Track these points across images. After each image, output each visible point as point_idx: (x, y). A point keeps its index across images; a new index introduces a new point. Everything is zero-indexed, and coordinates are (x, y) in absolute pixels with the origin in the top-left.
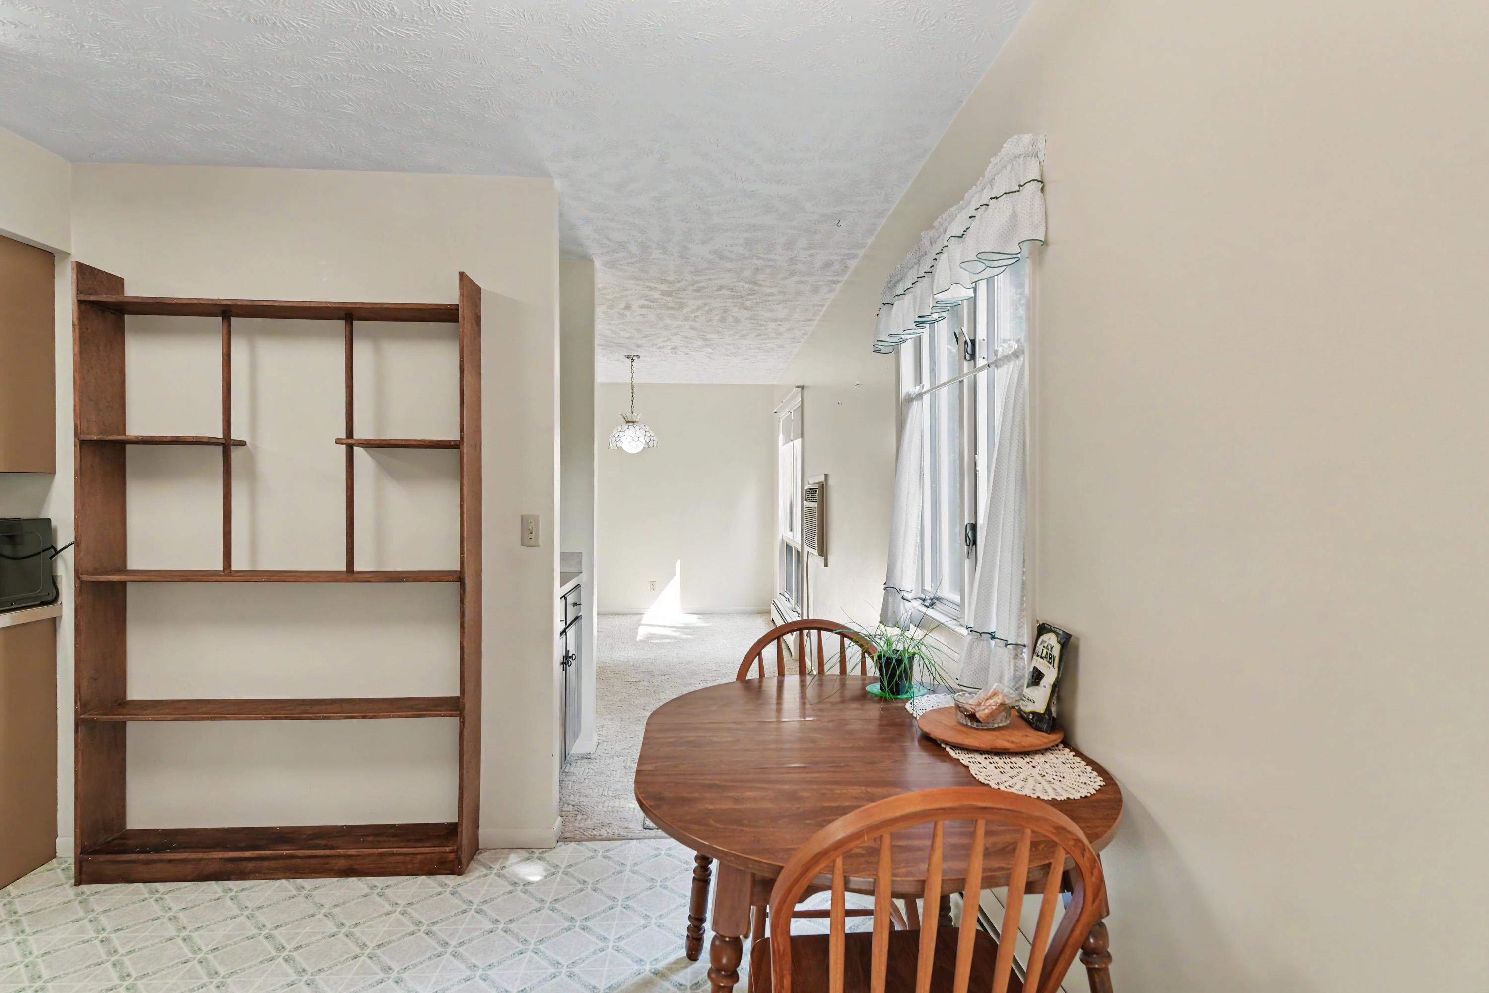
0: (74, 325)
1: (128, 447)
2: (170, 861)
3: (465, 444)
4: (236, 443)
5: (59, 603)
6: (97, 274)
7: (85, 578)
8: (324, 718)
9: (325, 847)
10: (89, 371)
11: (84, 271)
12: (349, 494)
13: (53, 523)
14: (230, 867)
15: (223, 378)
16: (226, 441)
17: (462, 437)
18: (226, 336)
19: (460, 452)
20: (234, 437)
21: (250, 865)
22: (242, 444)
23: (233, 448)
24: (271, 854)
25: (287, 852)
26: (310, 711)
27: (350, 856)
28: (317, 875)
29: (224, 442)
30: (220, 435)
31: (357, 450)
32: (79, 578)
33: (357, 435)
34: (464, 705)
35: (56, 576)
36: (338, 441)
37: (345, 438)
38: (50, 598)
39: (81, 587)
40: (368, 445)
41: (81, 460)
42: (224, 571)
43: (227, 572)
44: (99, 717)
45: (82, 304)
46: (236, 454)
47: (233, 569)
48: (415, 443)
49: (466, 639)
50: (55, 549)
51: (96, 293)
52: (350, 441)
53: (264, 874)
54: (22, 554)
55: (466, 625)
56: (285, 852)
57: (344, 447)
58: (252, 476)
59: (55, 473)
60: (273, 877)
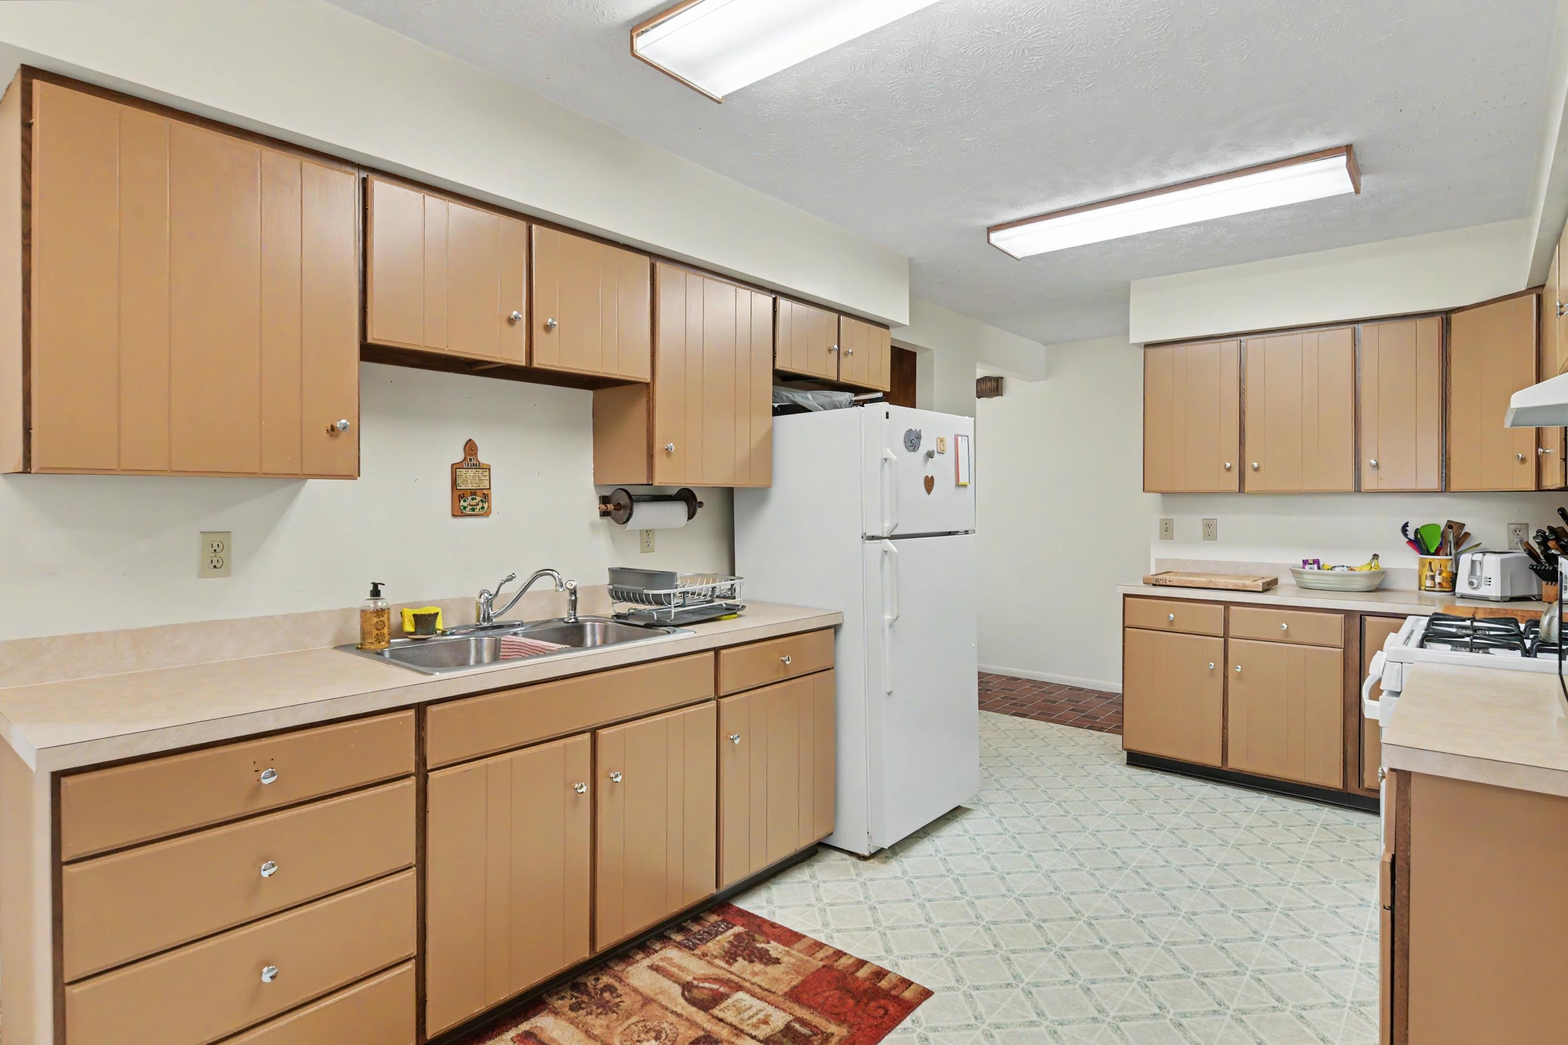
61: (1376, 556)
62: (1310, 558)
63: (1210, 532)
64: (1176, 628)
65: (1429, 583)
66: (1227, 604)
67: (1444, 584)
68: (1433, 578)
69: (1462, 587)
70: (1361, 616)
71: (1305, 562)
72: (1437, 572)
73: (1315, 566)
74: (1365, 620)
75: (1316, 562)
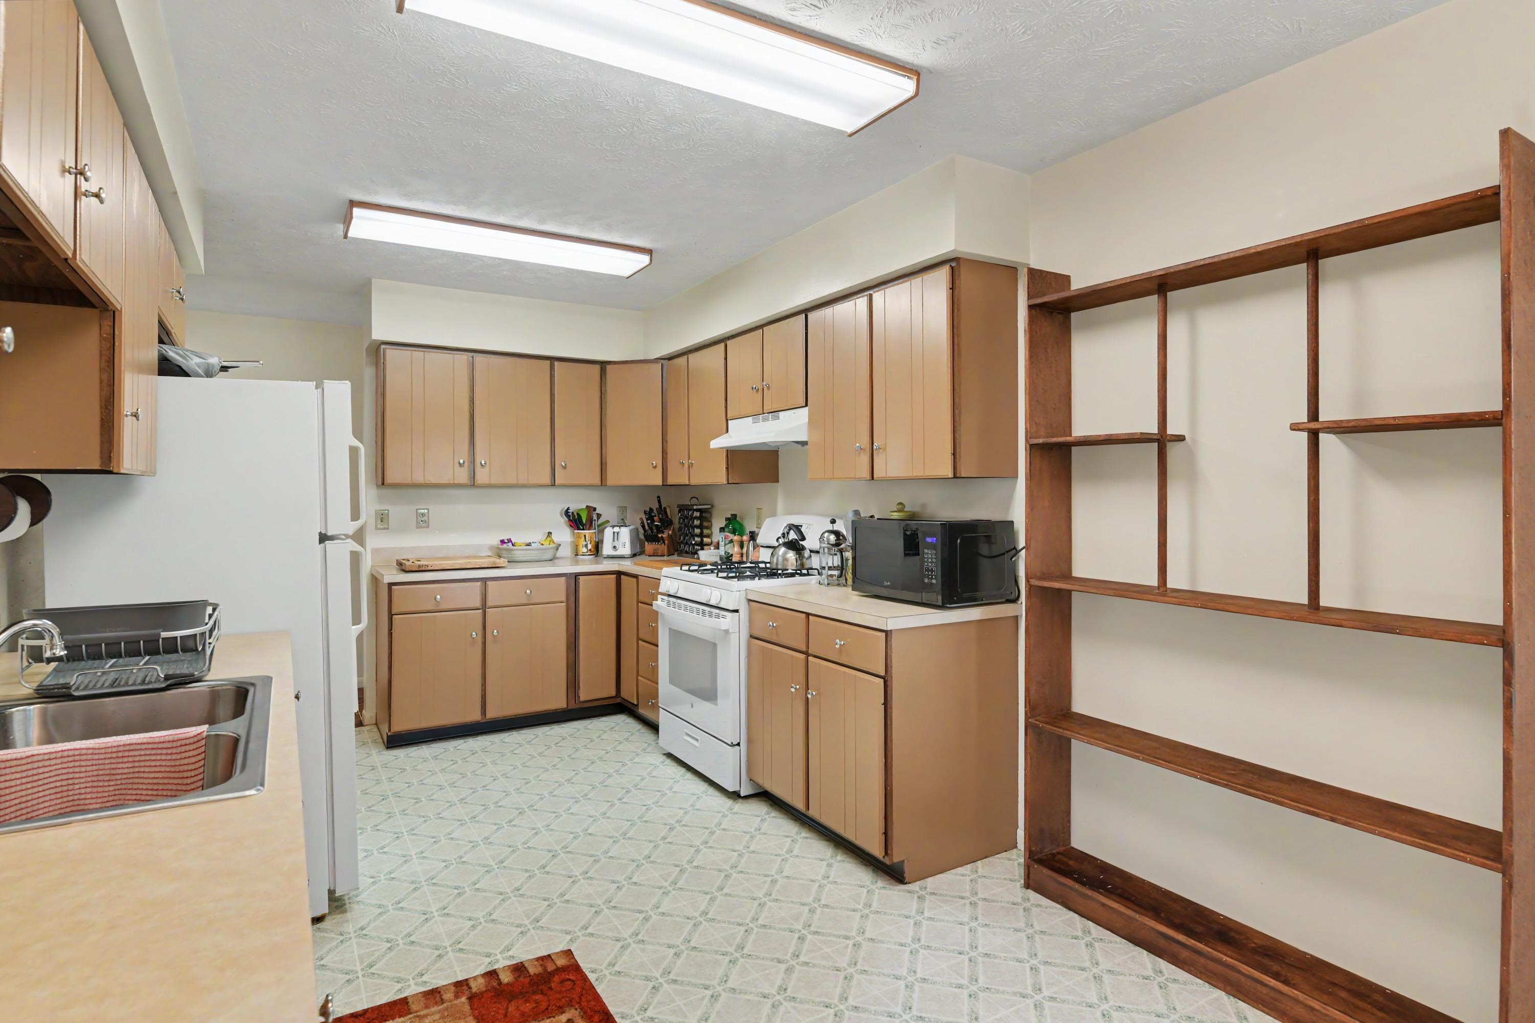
0: (1025, 331)
1: (1073, 448)
2: (1103, 905)
3: (1513, 417)
4: (1173, 438)
5: (1019, 602)
6: (1046, 276)
7: (1034, 582)
8: (1275, 802)
9: (1276, 976)
10: (1037, 375)
11: (1035, 275)
12: (1312, 499)
13: (1015, 525)
14: (1162, 943)
15: (1158, 362)
16: (1162, 436)
17: (1507, 405)
18: (1161, 313)
19: (1504, 433)
20: (1170, 431)
21: (1185, 954)
22: (1181, 438)
23: (1169, 445)
24: (1208, 952)
25: (1229, 959)
26: (1257, 786)
27: (1312, 1009)
28: (1266, 1010)
29: (1159, 437)
30: (1153, 429)
31: (1325, 439)
32: (1028, 581)
33: (1325, 415)
34: (1512, 856)
35: (1018, 576)
36: (1295, 427)
37: (1306, 421)
38: (1012, 597)
39: (1030, 589)
40: (1341, 429)
41: (1030, 465)
42: (1159, 588)
43: (1161, 590)
44: (1045, 725)
45: (1031, 307)
46: (1173, 451)
47: (1169, 585)
48: (1416, 421)
49: (1516, 745)
50: (1016, 550)
51: (1044, 295)
52: (1314, 425)
53: (1201, 972)
54: (995, 553)
55: (1516, 721)
56: (1225, 958)
57: (1305, 434)
58: (1192, 477)
59: (1017, 477)
60: (1210, 981)
61: (550, 533)
62: (505, 538)
63: (423, 523)
64: (442, 607)
65: (585, 550)
66: (484, 580)
67: (592, 550)
68: (586, 546)
69: (607, 550)
70: (576, 576)
71: (503, 542)
72: (589, 542)
73: (510, 544)
74: (579, 579)
75: (510, 541)
